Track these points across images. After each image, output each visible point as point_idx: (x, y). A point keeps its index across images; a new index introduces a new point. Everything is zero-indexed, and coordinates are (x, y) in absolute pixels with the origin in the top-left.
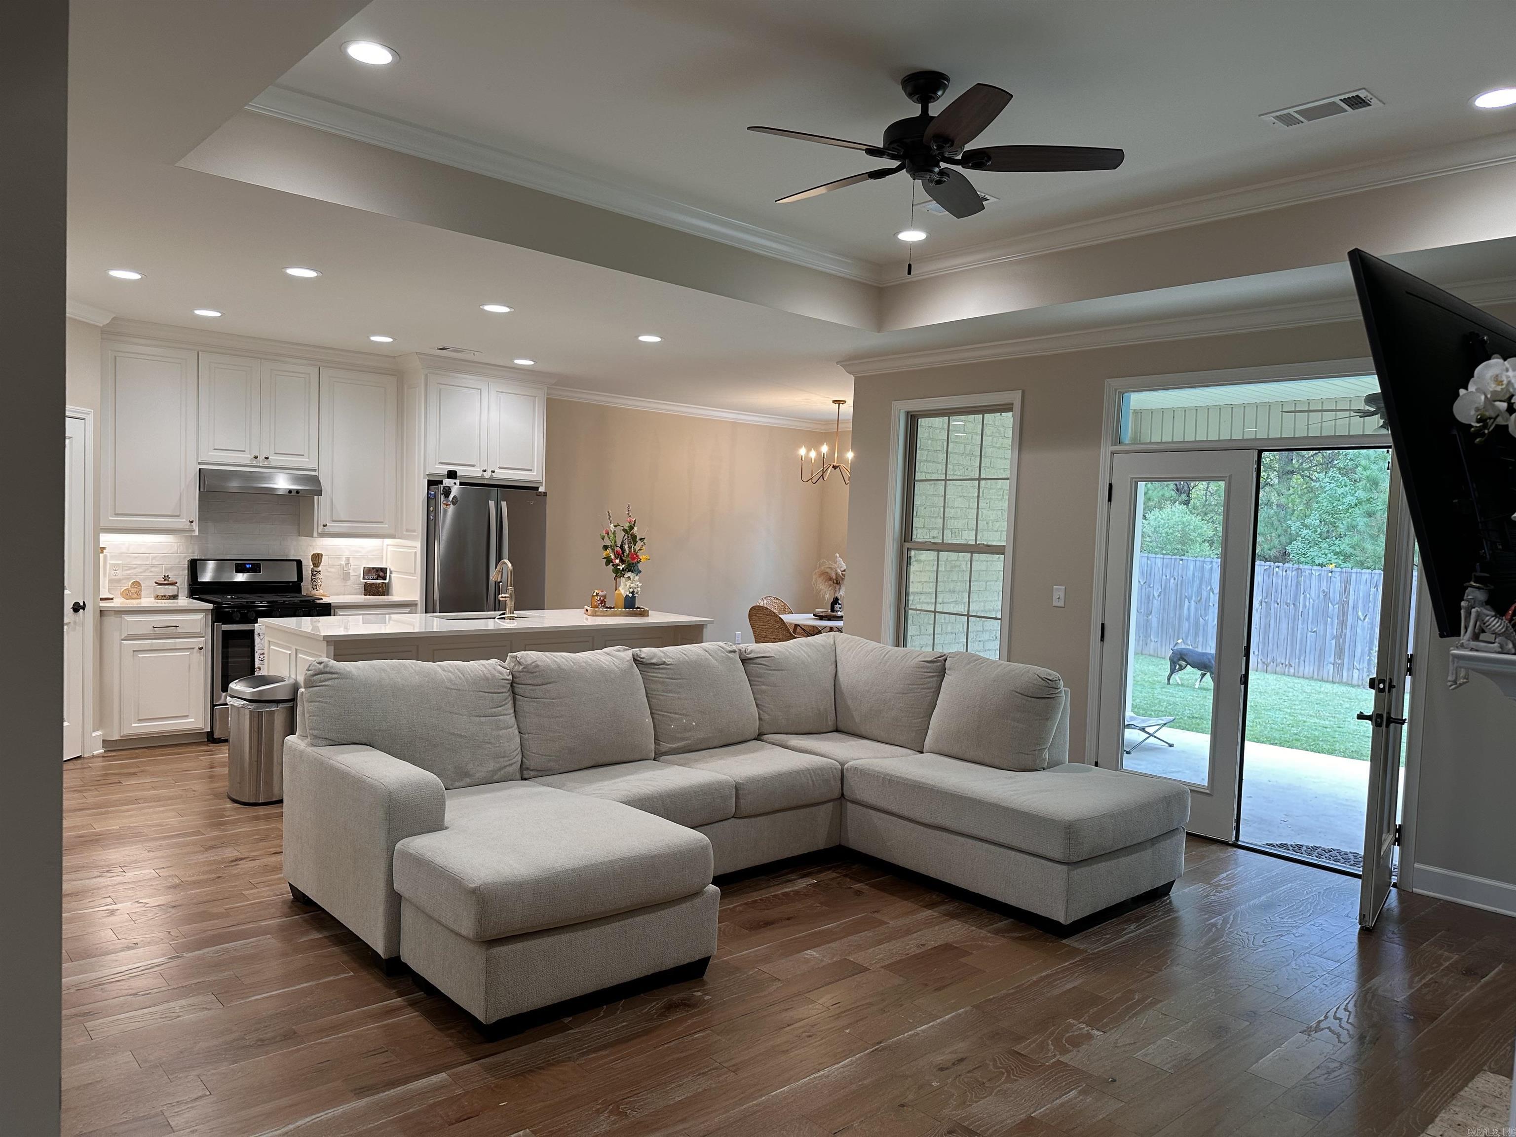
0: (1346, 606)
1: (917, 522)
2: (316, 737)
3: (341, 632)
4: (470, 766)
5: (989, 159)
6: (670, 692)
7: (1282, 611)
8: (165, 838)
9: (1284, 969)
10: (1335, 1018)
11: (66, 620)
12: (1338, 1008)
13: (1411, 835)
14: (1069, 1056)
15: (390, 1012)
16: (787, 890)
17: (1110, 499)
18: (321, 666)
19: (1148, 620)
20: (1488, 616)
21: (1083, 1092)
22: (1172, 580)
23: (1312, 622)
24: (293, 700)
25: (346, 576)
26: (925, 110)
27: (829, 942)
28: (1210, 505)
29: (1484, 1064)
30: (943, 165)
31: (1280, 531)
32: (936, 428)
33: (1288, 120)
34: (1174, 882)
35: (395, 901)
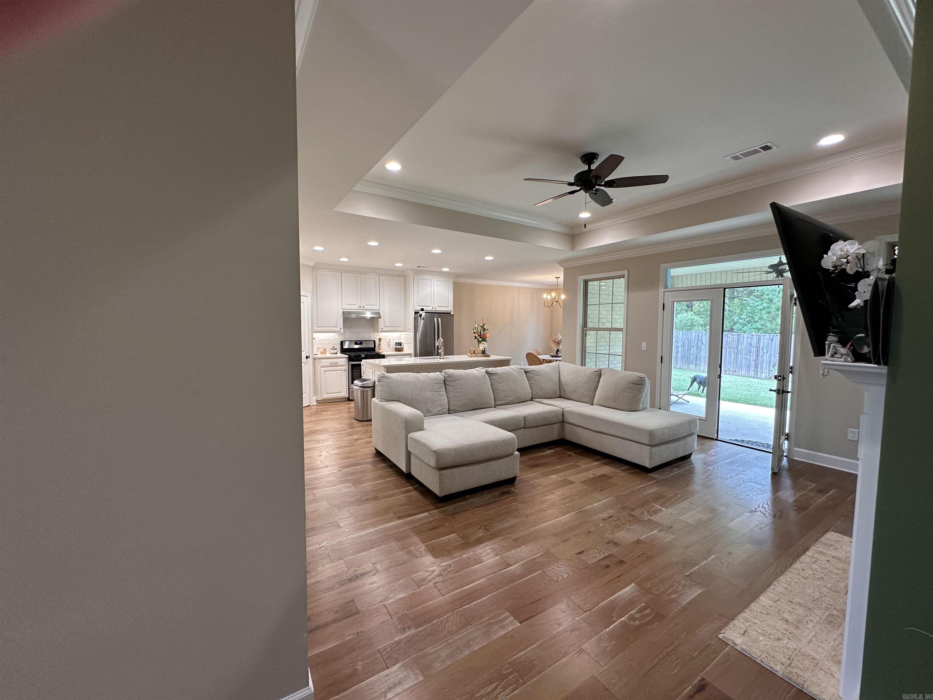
0: (759, 348)
1: (589, 320)
2: (381, 398)
3: (388, 364)
4: (431, 409)
5: (615, 183)
6: (499, 383)
7: (732, 351)
8: (335, 432)
9: (739, 487)
10: (763, 507)
11: (303, 361)
12: (764, 503)
13: (793, 437)
14: (653, 517)
15: (408, 491)
16: (543, 454)
17: (663, 309)
18: (383, 375)
19: (677, 355)
20: (838, 347)
21: (659, 531)
22: (686, 340)
23: (745, 355)
24: (374, 386)
25: (389, 345)
26: (589, 167)
27: (559, 473)
28: (700, 311)
29: (830, 528)
30: (597, 187)
31: (730, 320)
32: (595, 285)
33: (736, 158)
34: (692, 453)
35: (409, 454)
